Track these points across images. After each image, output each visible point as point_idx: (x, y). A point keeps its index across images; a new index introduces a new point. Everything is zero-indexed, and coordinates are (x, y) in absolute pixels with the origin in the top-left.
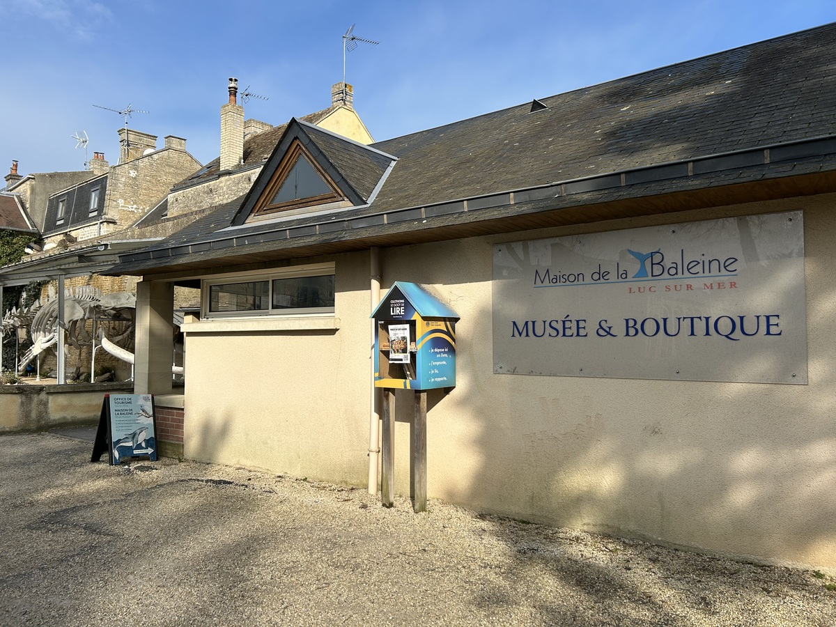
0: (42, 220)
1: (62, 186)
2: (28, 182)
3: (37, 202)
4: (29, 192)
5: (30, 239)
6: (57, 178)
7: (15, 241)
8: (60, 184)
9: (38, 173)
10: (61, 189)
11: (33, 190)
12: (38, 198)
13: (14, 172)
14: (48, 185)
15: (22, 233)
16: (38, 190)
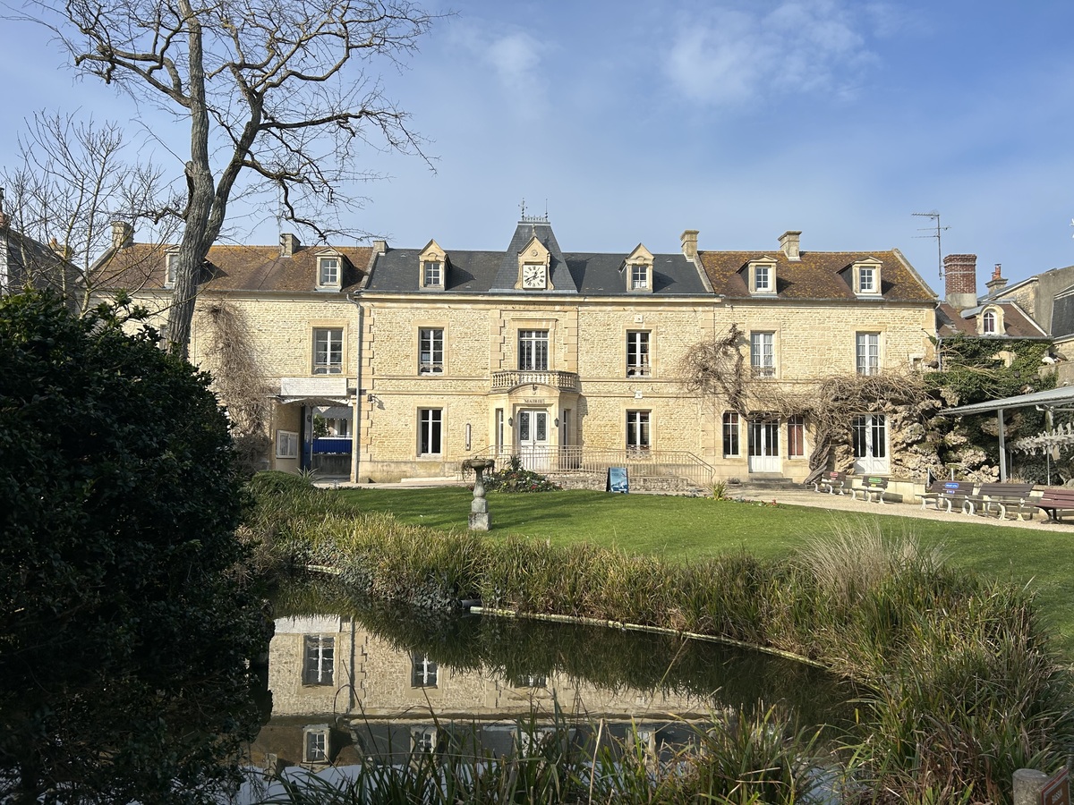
0: (1048, 324)
1: (1066, 283)
2: (1030, 285)
3: (1042, 305)
4: (1032, 296)
5: (1045, 347)
6: (1061, 275)
7: (1031, 350)
8: (1064, 281)
9: (1041, 273)
10: (1065, 287)
11: (1037, 293)
12: (1043, 301)
13: (997, 277)
14: (1052, 284)
15: (1036, 341)
16: (1042, 292)
